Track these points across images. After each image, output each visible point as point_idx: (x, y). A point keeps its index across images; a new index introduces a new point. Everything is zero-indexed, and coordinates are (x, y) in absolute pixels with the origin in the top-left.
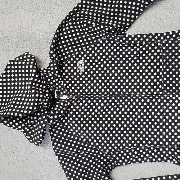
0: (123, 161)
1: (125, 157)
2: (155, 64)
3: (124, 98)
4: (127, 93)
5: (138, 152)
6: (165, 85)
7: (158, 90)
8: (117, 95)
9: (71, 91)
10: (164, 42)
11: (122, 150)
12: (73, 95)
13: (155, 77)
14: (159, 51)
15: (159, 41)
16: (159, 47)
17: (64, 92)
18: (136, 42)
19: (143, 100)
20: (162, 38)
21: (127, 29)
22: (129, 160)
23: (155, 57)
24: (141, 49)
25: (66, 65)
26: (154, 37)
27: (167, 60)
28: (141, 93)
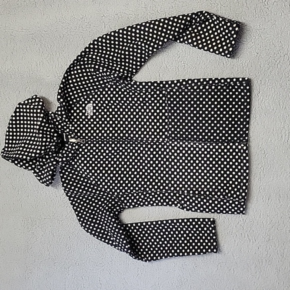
0: (131, 204)
1: (133, 201)
2: (161, 111)
3: (131, 143)
4: (134, 138)
5: (145, 196)
6: (170, 132)
7: (164, 137)
8: (125, 139)
9: (79, 134)
10: (168, 90)
11: (130, 193)
12: (81, 139)
13: (161, 124)
14: (164, 98)
15: (164, 89)
16: (164, 95)
17: (73, 136)
18: (141, 89)
19: (149, 146)
20: (167, 86)
21: (134, 75)
22: (136, 203)
23: (161, 105)
24: (147, 96)
25: (75, 108)
26: (158, 85)
27: (172, 108)
28: (148, 139)
